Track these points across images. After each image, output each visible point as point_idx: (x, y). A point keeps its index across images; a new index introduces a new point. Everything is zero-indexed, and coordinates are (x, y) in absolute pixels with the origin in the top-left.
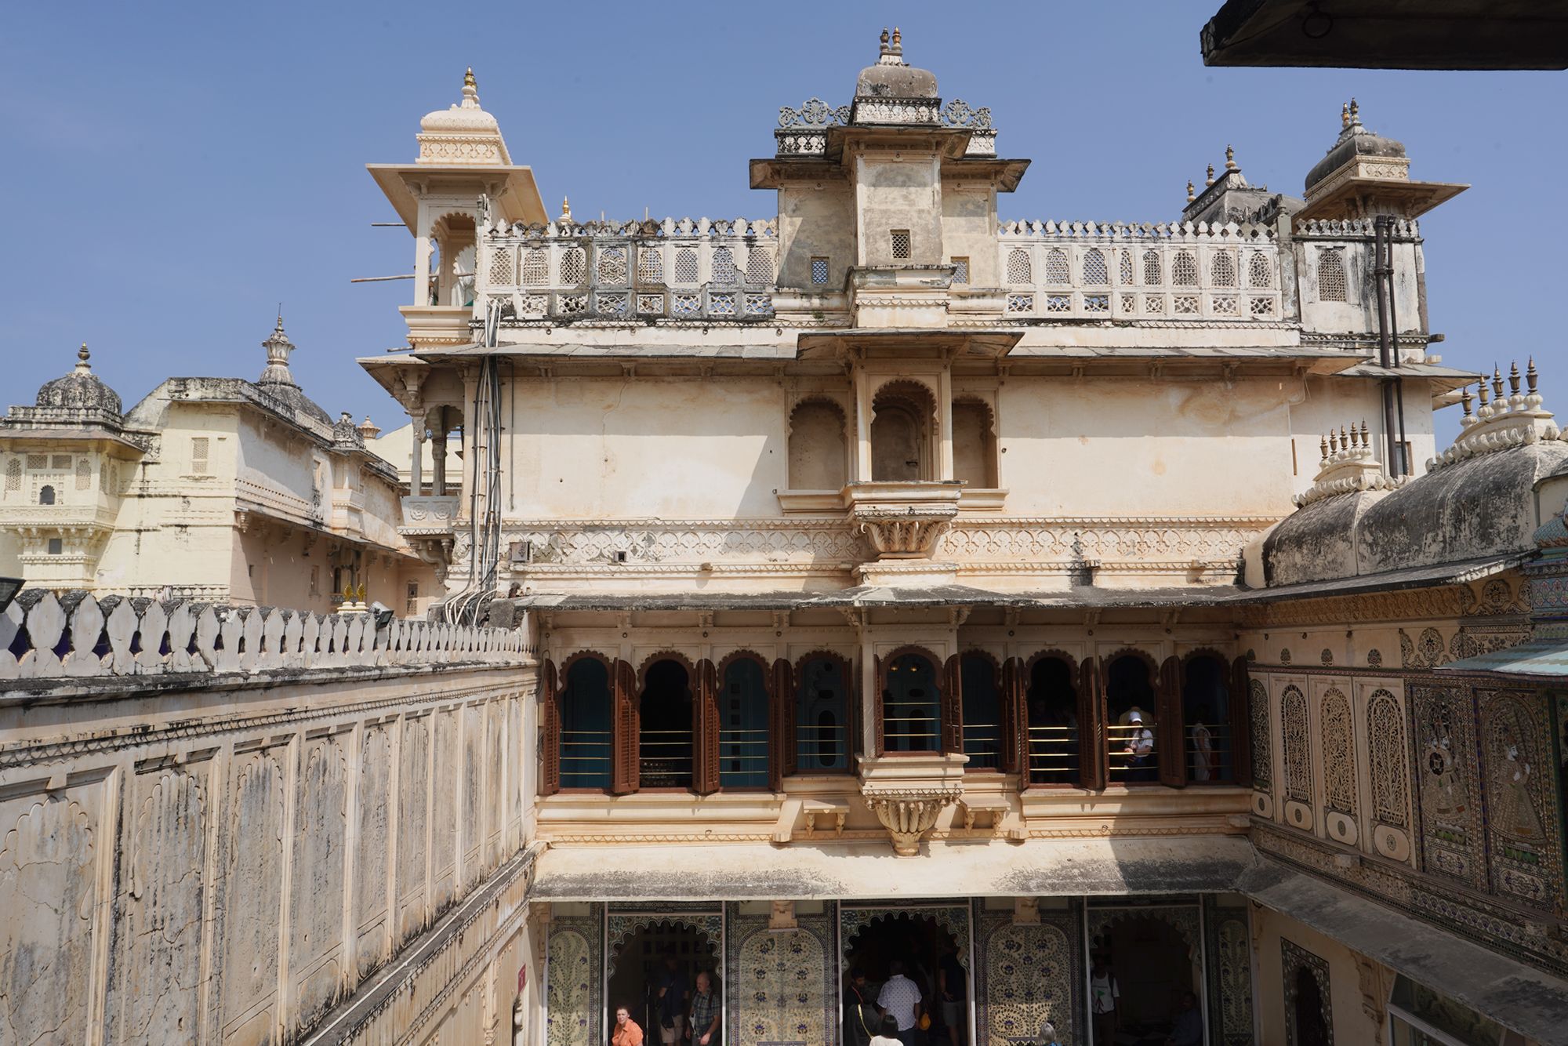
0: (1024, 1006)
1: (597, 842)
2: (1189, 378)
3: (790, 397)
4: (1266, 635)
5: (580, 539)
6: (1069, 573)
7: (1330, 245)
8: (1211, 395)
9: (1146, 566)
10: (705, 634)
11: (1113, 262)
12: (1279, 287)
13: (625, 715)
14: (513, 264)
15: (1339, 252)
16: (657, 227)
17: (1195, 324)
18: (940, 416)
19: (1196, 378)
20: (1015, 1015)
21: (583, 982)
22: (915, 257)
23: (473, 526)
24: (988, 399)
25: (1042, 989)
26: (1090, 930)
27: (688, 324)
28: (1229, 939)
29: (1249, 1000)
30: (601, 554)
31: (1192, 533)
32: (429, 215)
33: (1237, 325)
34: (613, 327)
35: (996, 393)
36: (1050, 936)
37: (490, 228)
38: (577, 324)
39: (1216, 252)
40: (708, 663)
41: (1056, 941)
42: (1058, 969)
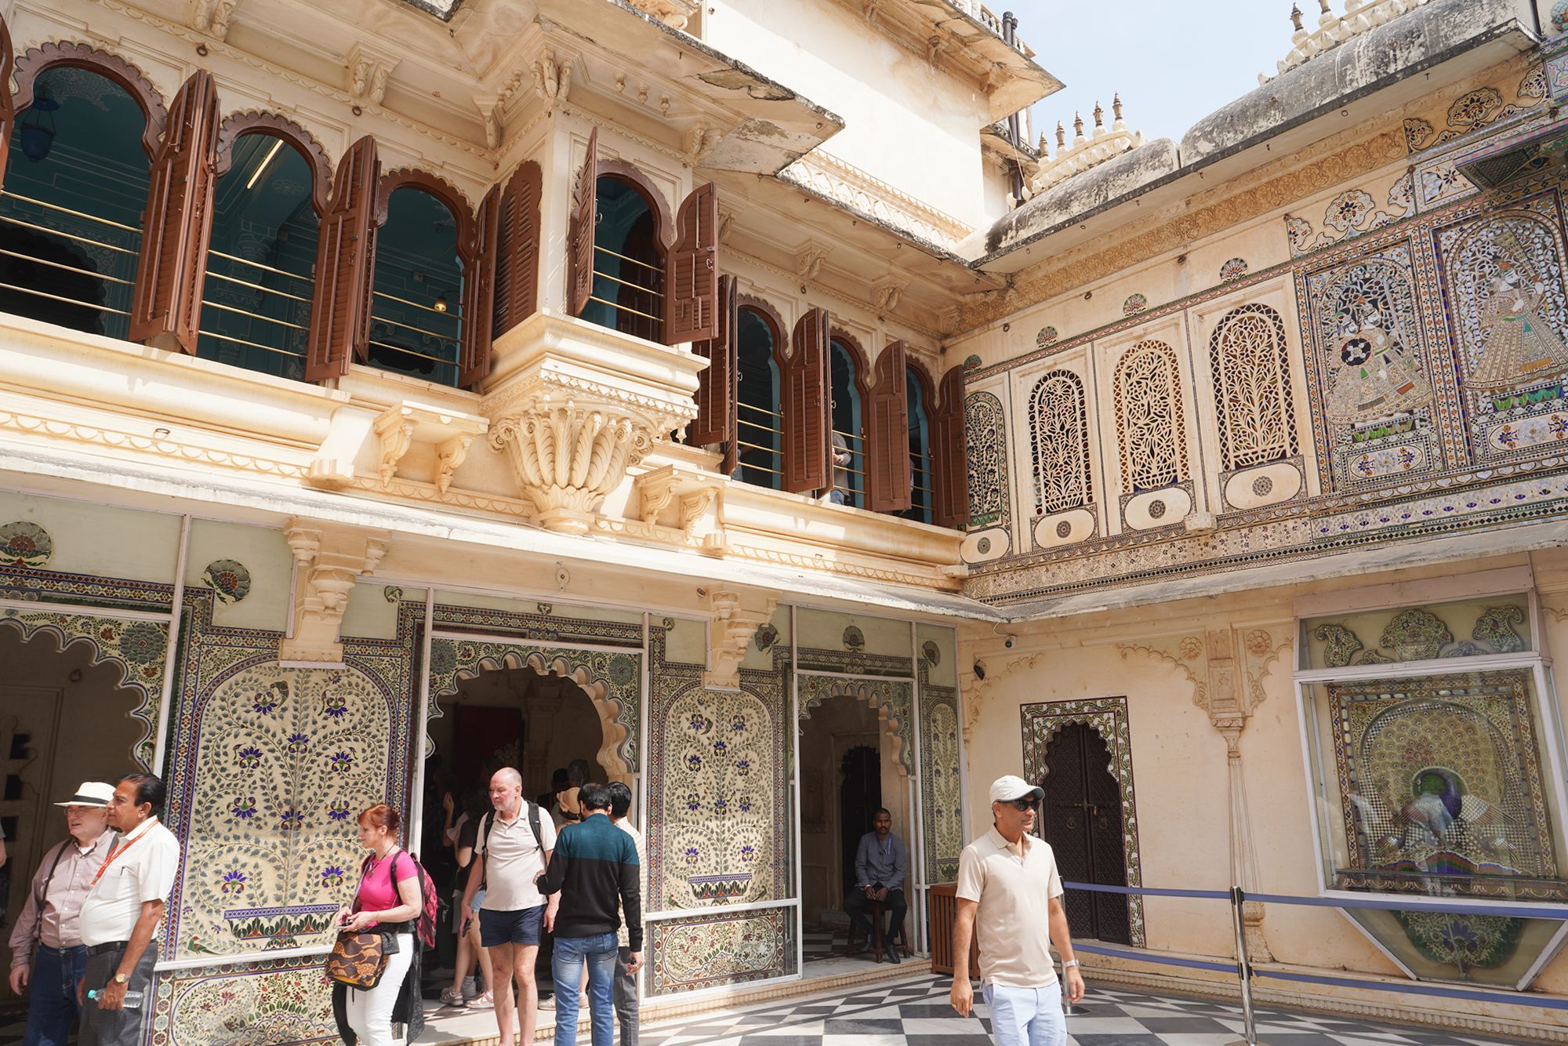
0: (713, 825)
4: (1006, 325)
8: (919, 71)
19: (905, 44)
20: (702, 839)
25: (738, 796)
28: (940, 729)
29: (958, 812)
36: (749, 711)
41: (756, 720)
42: (758, 763)
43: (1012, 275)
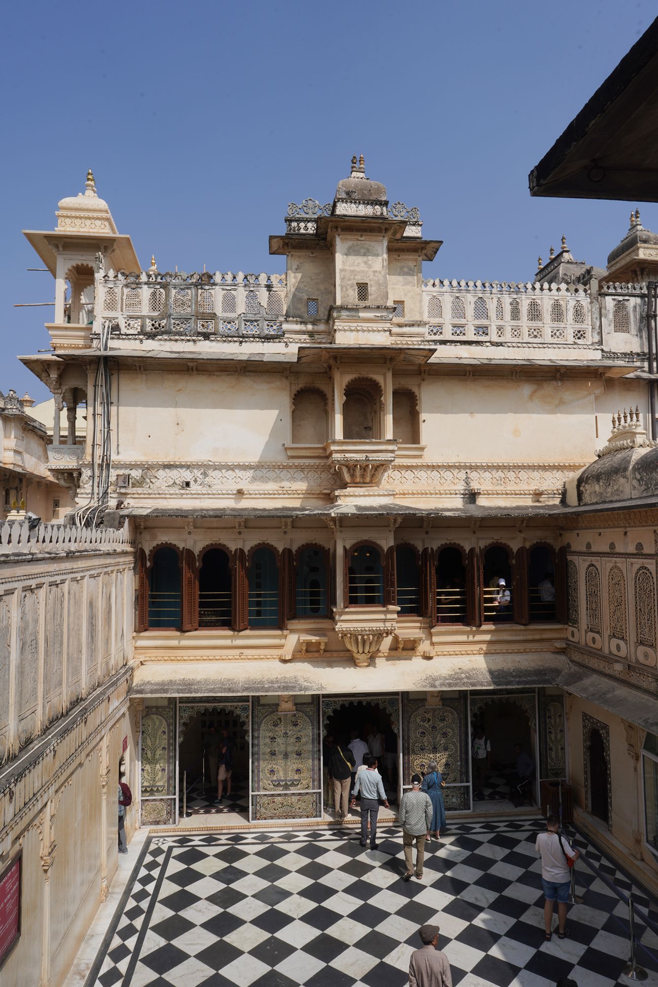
0: (431, 756)
1: (172, 660)
2: (536, 378)
3: (293, 387)
4: (578, 534)
5: (161, 473)
6: (462, 496)
7: (621, 298)
8: (548, 388)
9: (508, 492)
10: (240, 533)
11: (492, 306)
12: (590, 323)
13: (190, 582)
14: (118, 298)
15: (626, 303)
16: (210, 277)
17: (540, 346)
18: (385, 399)
19: (540, 378)
20: (426, 761)
21: (163, 746)
22: (371, 301)
23: (93, 464)
24: (415, 390)
25: (442, 745)
26: (471, 710)
27: (230, 339)
28: (552, 713)
29: (563, 749)
30: (175, 483)
31: (536, 472)
32: (64, 264)
33: (565, 346)
34: (183, 340)
35: (419, 386)
36: (447, 714)
37: (103, 275)
38: (160, 337)
39: (553, 301)
40: (242, 550)
41: (451, 717)
42: (452, 733)
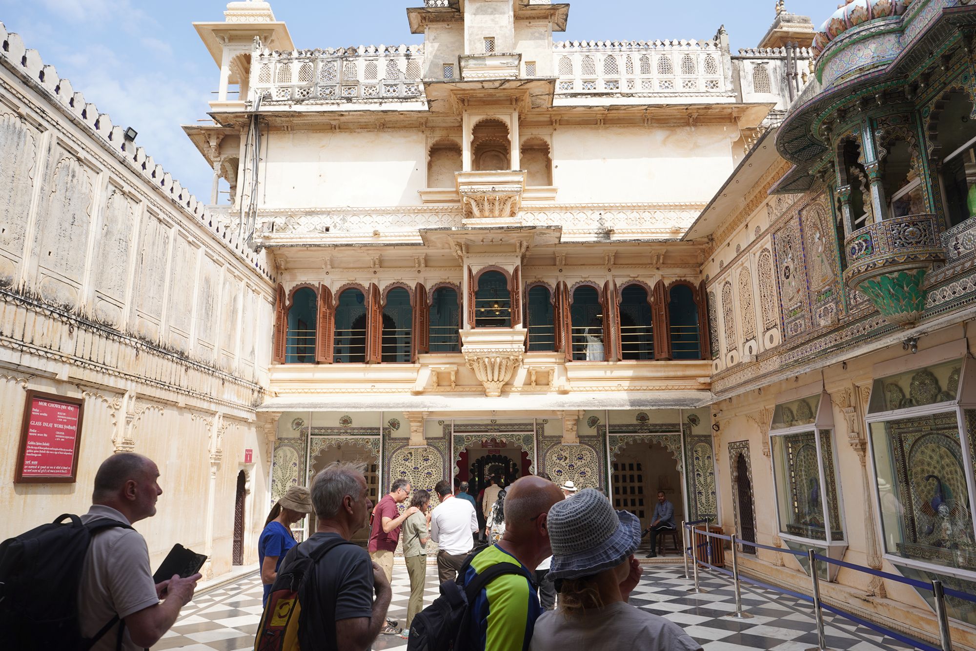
1: (306, 393)
2: (668, 125)
3: (429, 140)
4: (713, 259)
5: (303, 220)
6: (596, 235)
7: (759, 61)
8: (682, 134)
9: (643, 231)
10: (375, 272)
11: (621, 62)
12: (722, 73)
13: (324, 317)
14: (272, 73)
15: (765, 65)
16: (355, 51)
17: (671, 95)
19: (672, 125)
21: (293, 478)
22: (498, 50)
23: (241, 212)
24: (547, 139)
26: (611, 449)
27: (370, 100)
28: (700, 454)
29: (713, 493)
30: (315, 229)
31: (672, 213)
32: (229, 54)
33: (697, 94)
34: (327, 103)
35: (551, 135)
36: (585, 452)
37: (260, 53)
38: (307, 102)
39: (684, 56)
40: (375, 288)
41: (589, 455)
42: (590, 472)
43: (711, 235)
